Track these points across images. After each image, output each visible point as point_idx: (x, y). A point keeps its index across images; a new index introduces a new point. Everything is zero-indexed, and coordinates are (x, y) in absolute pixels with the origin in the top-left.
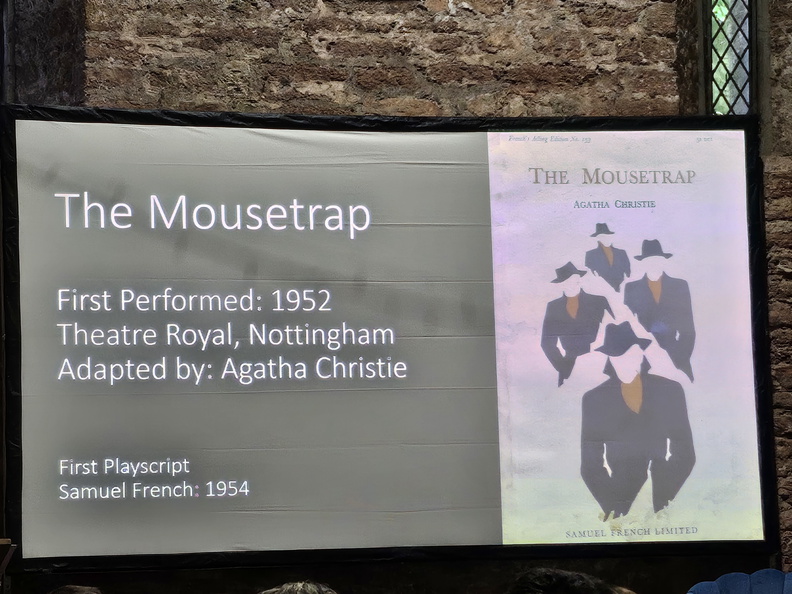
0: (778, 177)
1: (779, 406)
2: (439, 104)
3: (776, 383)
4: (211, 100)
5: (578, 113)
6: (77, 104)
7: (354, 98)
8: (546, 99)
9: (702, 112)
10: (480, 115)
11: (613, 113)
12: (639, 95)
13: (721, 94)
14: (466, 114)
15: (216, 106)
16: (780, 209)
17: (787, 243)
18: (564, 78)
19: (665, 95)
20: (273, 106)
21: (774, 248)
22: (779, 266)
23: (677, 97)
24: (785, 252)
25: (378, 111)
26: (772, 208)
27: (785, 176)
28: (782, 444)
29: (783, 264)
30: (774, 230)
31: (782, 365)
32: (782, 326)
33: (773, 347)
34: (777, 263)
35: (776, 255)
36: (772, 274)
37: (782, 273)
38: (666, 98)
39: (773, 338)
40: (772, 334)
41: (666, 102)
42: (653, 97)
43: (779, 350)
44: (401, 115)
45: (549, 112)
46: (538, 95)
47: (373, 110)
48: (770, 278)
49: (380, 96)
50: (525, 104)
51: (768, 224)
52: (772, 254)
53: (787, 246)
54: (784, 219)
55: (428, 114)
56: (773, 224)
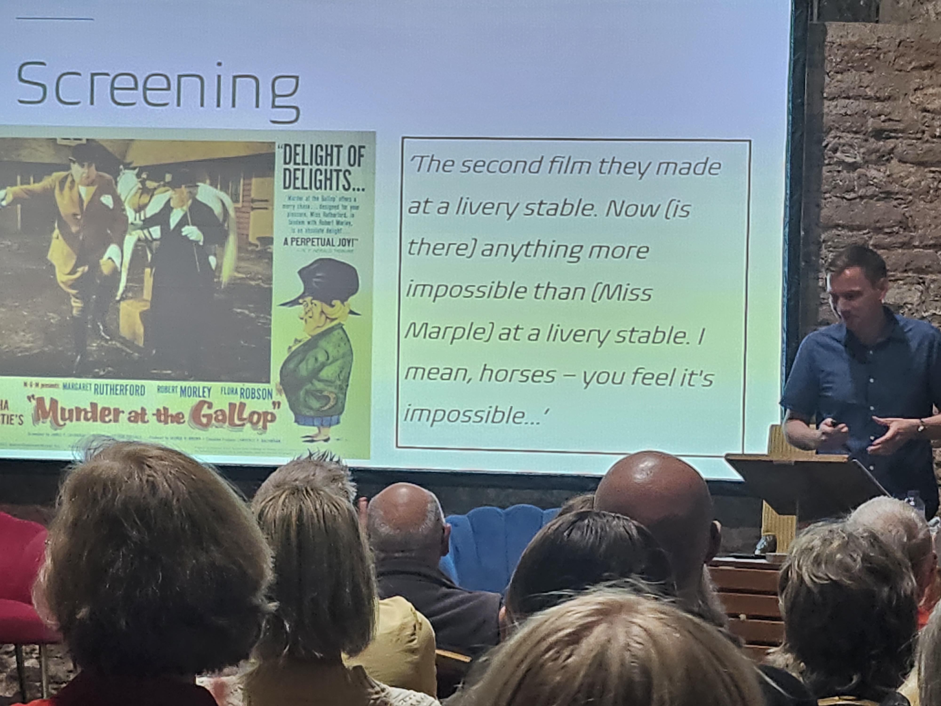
0: (845, 47)
16: (844, 86)
17: (850, 126)
21: (833, 133)
22: (838, 154)
24: (848, 137)
26: (832, 85)
27: (854, 46)
29: (843, 152)
30: (834, 112)
32: (837, 226)
33: (824, 251)
34: (835, 151)
35: (835, 141)
36: (829, 164)
37: (841, 162)
39: (824, 241)
40: (823, 236)
48: (825, 169)
51: (826, 103)
52: (830, 140)
53: (848, 131)
54: (848, 98)
56: (835, 103)
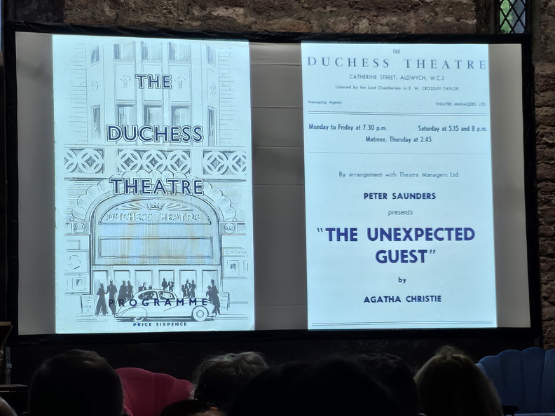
0: (544, 77)
1: (543, 235)
2: (310, 24)
3: (541, 220)
4: (151, 19)
5: (407, 31)
6: (58, 21)
7: (251, 19)
8: (384, 21)
9: (492, 32)
10: (338, 32)
11: (431, 31)
12: (449, 19)
13: (506, 19)
14: (328, 31)
15: (155, 24)
16: (546, 99)
17: (550, 123)
18: (397, 7)
19: (467, 19)
20: (196, 24)
21: (541, 126)
22: (544, 138)
23: (475, 21)
24: (549, 129)
25: (268, 28)
26: (539, 98)
27: (549, 76)
28: (544, 261)
29: (547, 137)
30: (541, 114)
31: (545, 207)
32: (546, 180)
33: (539, 195)
34: (542, 136)
35: (542, 131)
36: (539, 144)
37: (546, 143)
38: (468, 22)
39: (540, 188)
40: (539, 185)
41: (467, 24)
42: (458, 20)
43: (543, 196)
44: (283, 31)
45: (386, 30)
46: (379, 18)
47: (264, 28)
48: (537, 147)
49: (269, 18)
50: (370, 25)
51: (537, 109)
52: (539, 130)
53: (549, 125)
54: (548, 106)
55: (302, 31)
56: (541, 109)
